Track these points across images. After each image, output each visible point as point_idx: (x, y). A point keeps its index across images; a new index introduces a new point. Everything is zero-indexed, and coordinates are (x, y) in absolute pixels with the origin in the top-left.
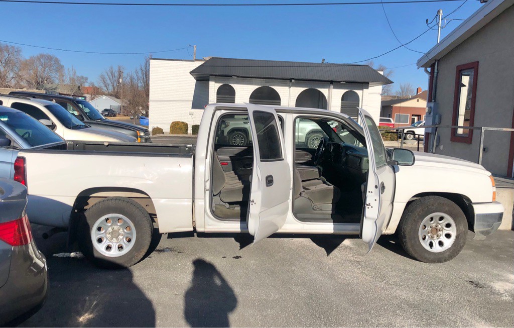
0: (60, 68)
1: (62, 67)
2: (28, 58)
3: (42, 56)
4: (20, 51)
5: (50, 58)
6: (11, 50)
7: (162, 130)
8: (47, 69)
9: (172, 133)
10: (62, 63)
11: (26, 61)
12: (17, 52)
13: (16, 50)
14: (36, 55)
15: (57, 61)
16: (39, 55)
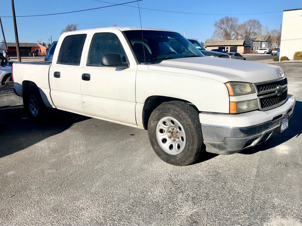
0: (260, 26)
1: (261, 25)
2: (242, 23)
3: (250, 21)
4: (238, 19)
5: (255, 21)
6: (233, 20)
7: (288, 58)
8: (252, 28)
9: (295, 60)
10: (261, 23)
11: (242, 24)
12: (236, 20)
13: (236, 19)
14: (247, 21)
15: (258, 23)
16: (249, 21)
